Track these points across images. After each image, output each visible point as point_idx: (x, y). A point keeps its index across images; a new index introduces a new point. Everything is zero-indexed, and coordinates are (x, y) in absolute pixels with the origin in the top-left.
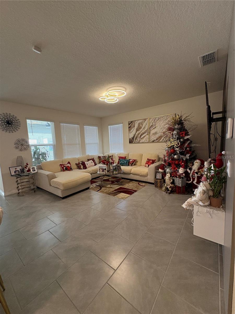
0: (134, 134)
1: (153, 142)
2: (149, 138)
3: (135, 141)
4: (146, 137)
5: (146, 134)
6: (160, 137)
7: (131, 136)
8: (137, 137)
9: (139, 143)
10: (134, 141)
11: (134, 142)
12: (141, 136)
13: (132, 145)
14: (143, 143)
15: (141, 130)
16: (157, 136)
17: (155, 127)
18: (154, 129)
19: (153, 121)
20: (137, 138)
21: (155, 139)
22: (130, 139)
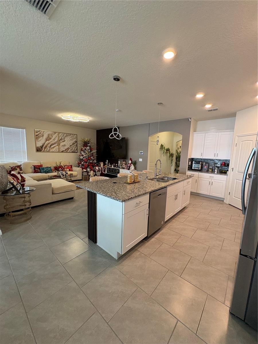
0: (43, 143)
1: (62, 152)
2: (59, 149)
3: (44, 150)
4: (56, 148)
5: (56, 144)
6: (68, 149)
7: (39, 144)
8: (46, 147)
9: (49, 152)
10: (43, 150)
11: (42, 151)
12: (51, 146)
13: (39, 153)
14: (53, 152)
15: (51, 140)
16: (66, 147)
17: (63, 140)
18: (63, 142)
19: (62, 136)
20: (47, 147)
21: (64, 150)
22: (38, 147)
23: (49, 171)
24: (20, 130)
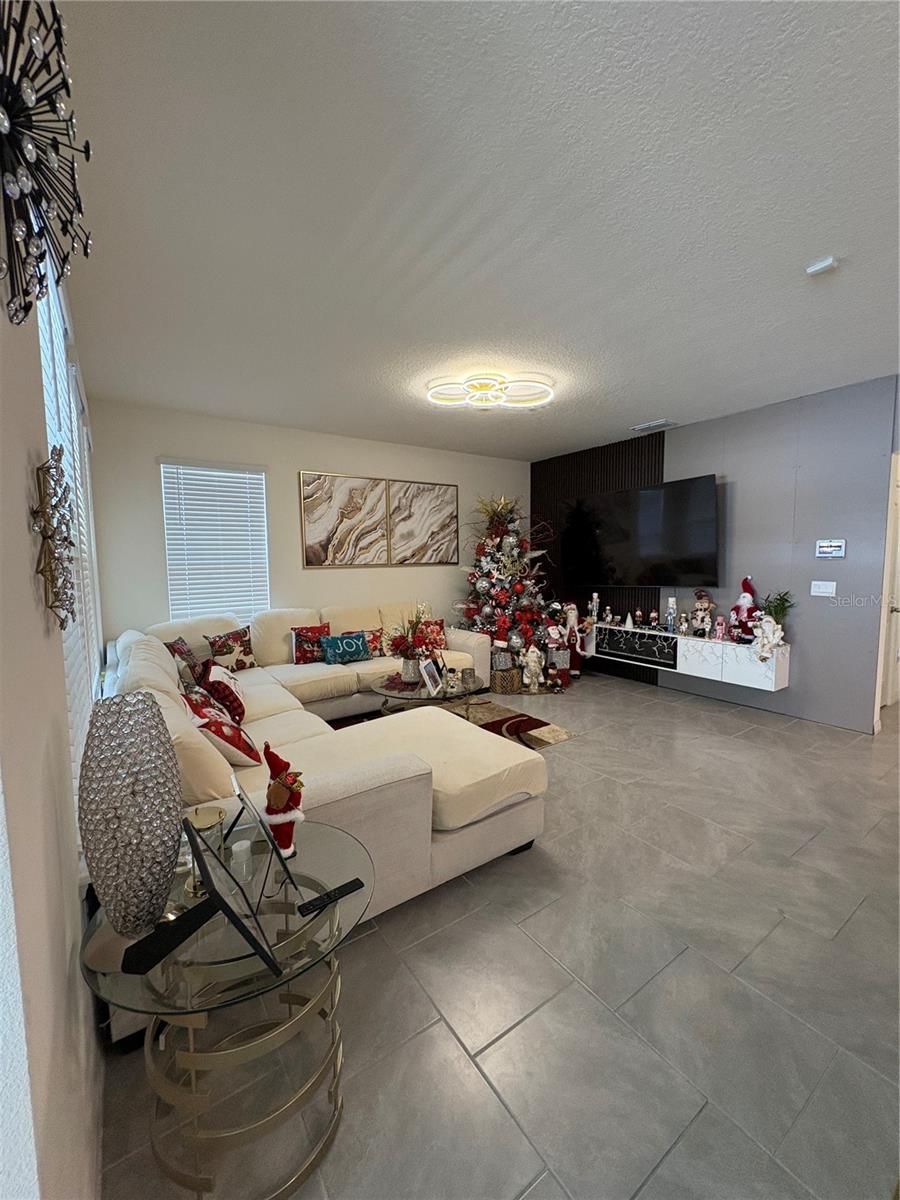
0: (330, 528)
1: (402, 563)
2: (389, 551)
3: (335, 558)
4: (376, 547)
5: (379, 533)
6: (424, 548)
7: (316, 535)
8: (341, 544)
9: (351, 565)
10: (330, 558)
11: (327, 563)
12: (358, 540)
13: (315, 573)
14: (366, 565)
15: (360, 516)
16: (416, 543)
17: (406, 513)
18: (404, 519)
19: (401, 494)
20: (343, 545)
21: (408, 553)
22: (311, 547)
23: (358, 652)
24: (248, 476)
